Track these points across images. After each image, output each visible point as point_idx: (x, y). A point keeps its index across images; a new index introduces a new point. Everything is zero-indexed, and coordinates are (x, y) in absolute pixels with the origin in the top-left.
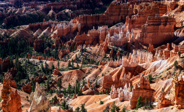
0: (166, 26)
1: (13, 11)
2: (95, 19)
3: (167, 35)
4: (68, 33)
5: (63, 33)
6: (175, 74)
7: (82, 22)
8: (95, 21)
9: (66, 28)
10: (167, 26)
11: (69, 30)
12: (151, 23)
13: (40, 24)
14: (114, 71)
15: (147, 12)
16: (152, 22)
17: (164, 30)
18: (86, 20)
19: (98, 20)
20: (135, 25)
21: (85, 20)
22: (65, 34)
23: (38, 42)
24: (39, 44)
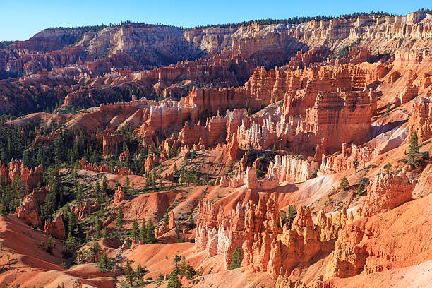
0: (353, 111)
1: (86, 82)
2: (226, 97)
3: (357, 129)
4: (171, 123)
5: (162, 122)
6: (342, 204)
7: (201, 102)
8: (226, 100)
9: (169, 113)
10: (357, 112)
11: (174, 118)
12: (325, 105)
13: (123, 106)
14: (229, 197)
15: (324, 85)
16: (327, 102)
17: (350, 118)
18: (209, 99)
19: (232, 98)
20: (300, 108)
21: (206, 98)
22: (165, 125)
23: (111, 139)
24: (114, 143)
